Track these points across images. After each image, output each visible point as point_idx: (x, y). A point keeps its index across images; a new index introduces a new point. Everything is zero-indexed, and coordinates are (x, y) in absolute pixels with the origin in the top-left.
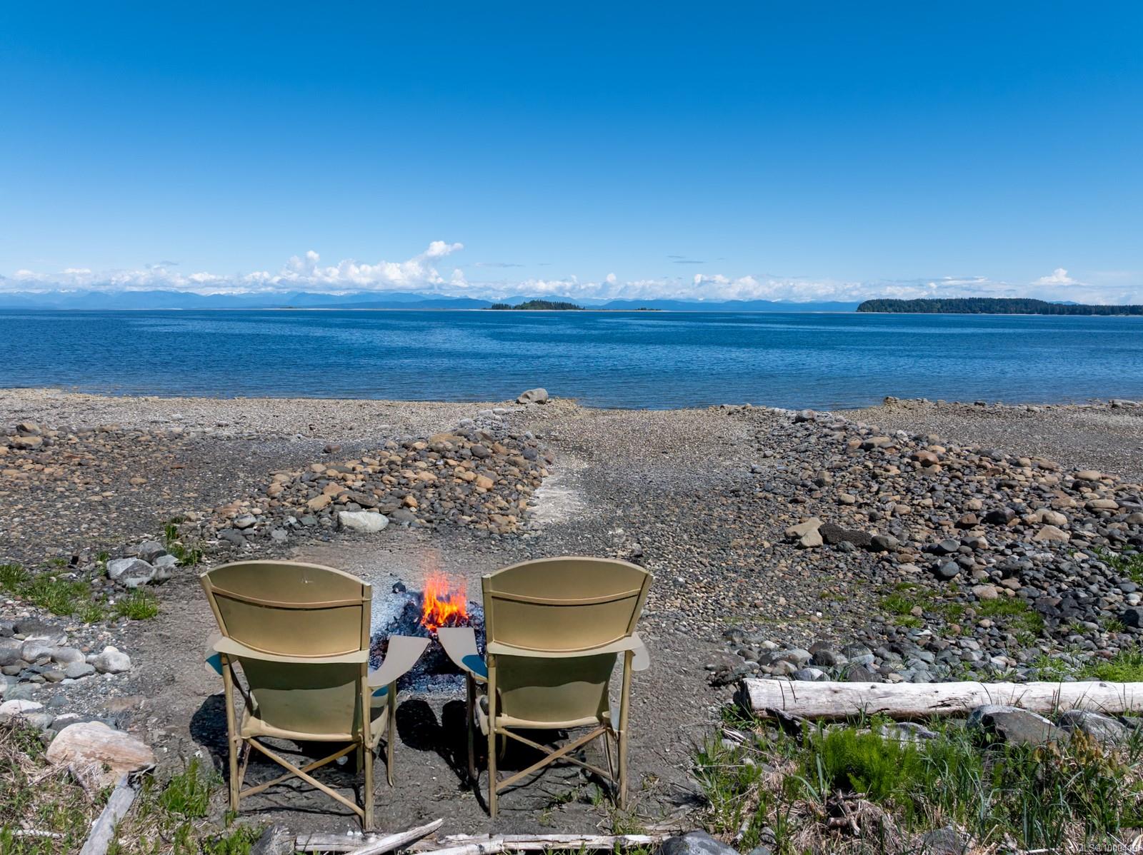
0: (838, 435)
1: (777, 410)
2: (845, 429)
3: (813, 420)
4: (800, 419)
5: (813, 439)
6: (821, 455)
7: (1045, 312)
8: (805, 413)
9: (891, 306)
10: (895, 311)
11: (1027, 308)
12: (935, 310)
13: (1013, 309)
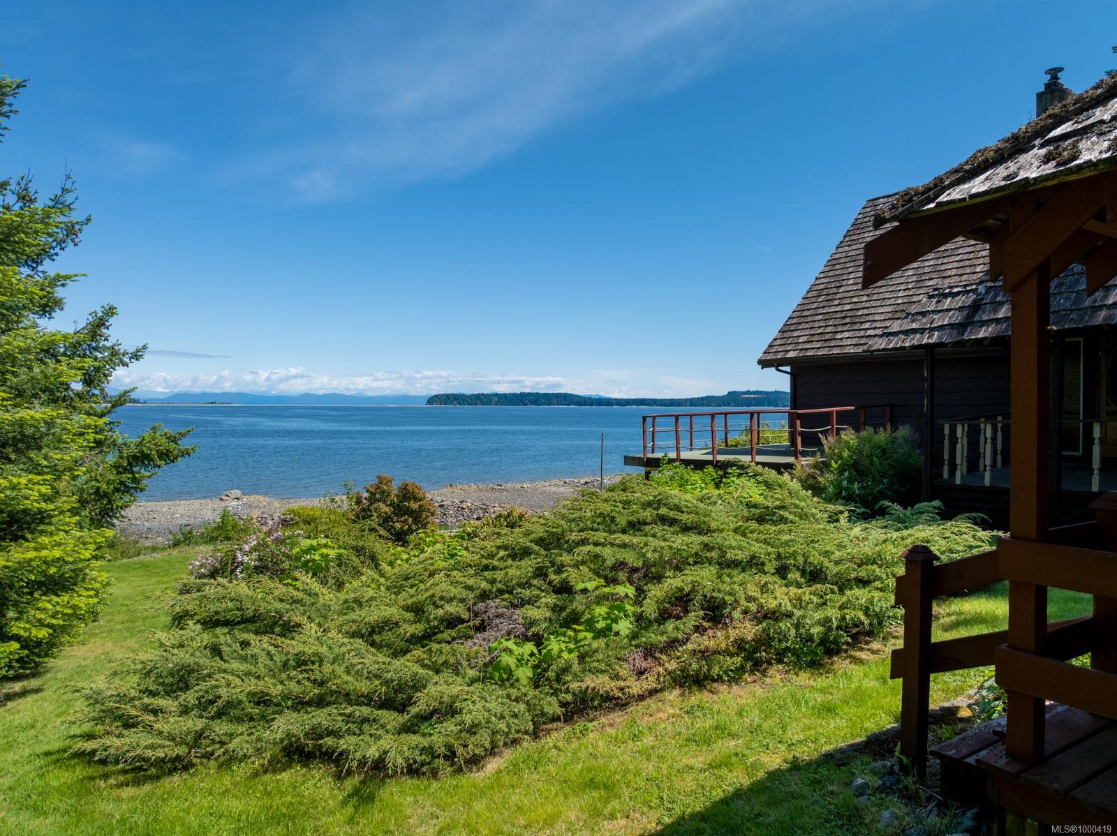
9: (455, 399)
10: (460, 404)
11: (565, 401)
12: (494, 403)
13: (555, 402)
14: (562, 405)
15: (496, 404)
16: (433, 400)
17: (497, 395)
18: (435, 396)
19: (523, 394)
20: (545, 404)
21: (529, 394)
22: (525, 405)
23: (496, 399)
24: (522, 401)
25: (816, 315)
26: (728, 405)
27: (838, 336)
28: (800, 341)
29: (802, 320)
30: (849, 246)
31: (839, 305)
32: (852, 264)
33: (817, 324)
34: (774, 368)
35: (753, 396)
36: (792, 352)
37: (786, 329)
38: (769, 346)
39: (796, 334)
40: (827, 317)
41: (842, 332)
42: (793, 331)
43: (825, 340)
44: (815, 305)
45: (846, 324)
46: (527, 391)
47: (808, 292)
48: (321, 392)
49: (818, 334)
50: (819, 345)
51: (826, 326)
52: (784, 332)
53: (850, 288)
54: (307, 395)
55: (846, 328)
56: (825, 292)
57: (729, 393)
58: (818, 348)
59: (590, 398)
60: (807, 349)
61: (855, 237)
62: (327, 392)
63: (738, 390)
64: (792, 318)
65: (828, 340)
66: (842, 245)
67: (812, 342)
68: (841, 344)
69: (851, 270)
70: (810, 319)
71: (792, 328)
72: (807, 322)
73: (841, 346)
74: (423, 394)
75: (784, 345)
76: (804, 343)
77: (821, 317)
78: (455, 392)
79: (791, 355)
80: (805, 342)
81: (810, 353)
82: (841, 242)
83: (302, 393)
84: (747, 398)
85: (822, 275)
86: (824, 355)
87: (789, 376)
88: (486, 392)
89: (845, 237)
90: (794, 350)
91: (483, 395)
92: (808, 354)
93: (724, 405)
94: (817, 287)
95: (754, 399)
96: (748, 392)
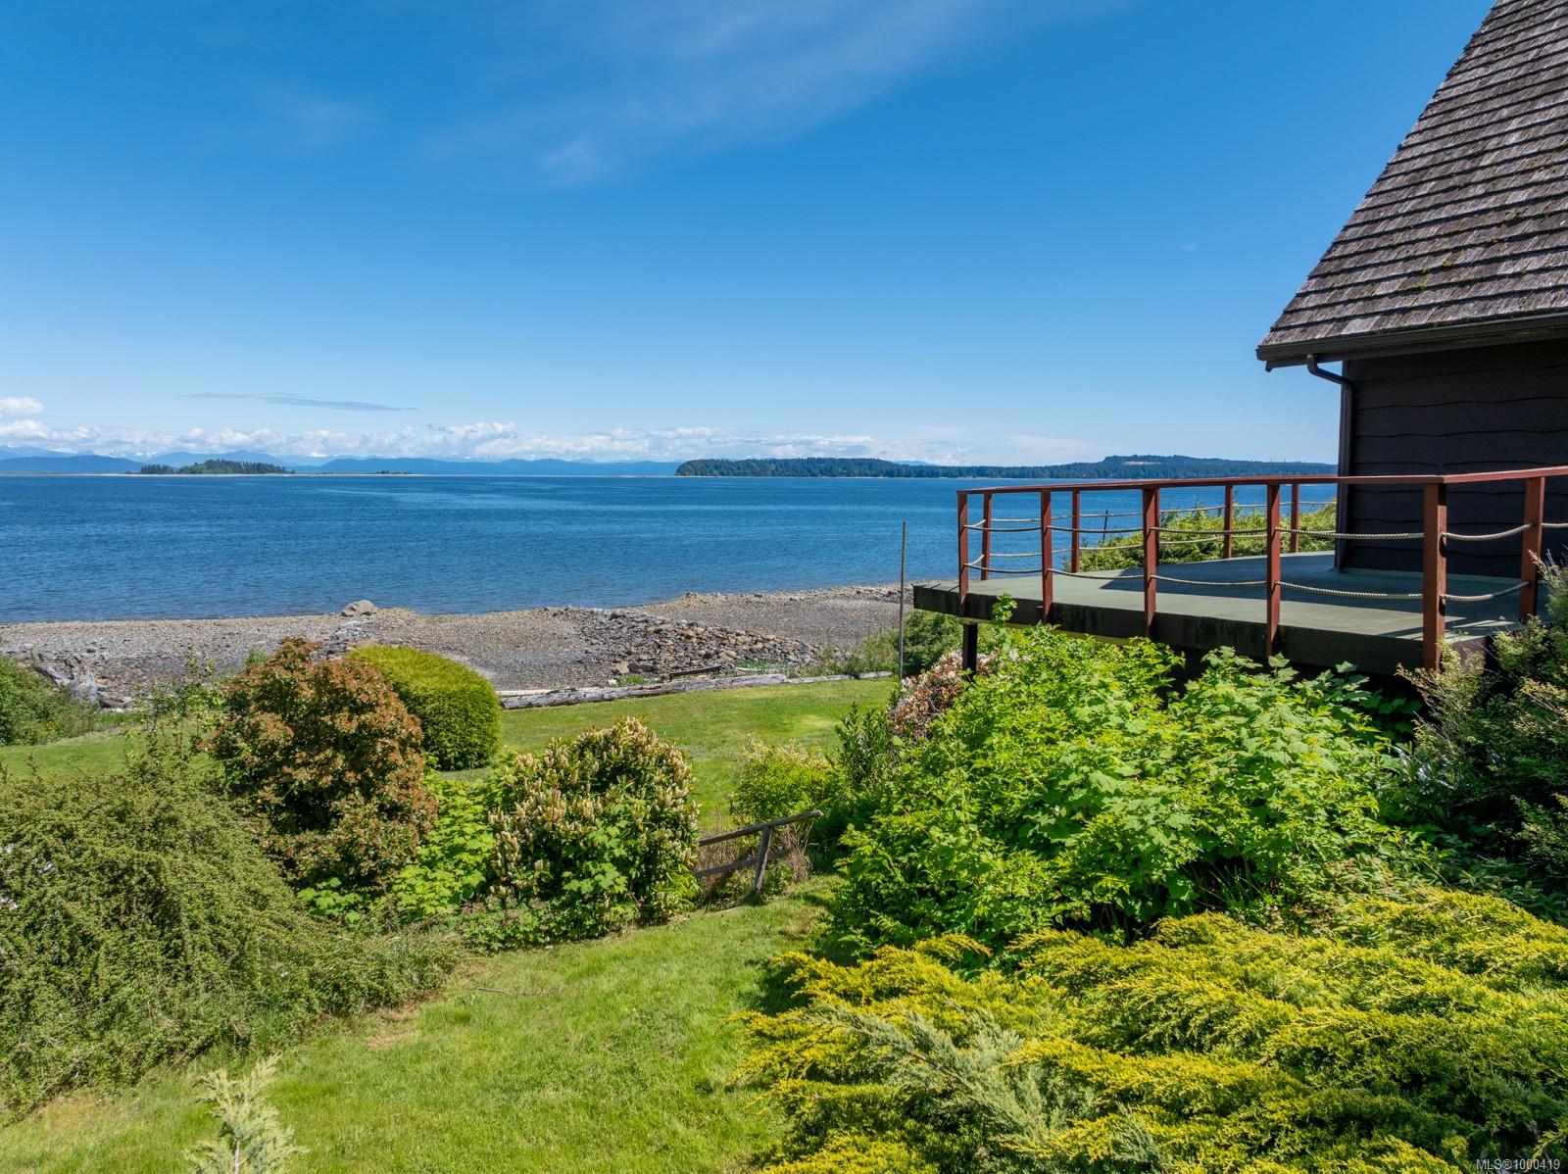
0: (642, 626)
1: (595, 610)
2: (647, 621)
3: (624, 616)
4: (614, 616)
5: (624, 630)
6: (630, 639)
7: (891, 474)
8: (618, 611)
9: (716, 468)
10: (723, 474)
11: (871, 470)
12: (770, 472)
13: (856, 471)
14: (867, 475)
15: (774, 475)
16: (685, 468)
17: (774, 461)
18: (688, 463)
19: (811, 461)
20: (842, 474)
21: (820, 460)
22: (814, 475)
23: (773, 467)
24: (809, 470)
25: (1418, 227)
26: (1106, 476)
27: (1504, 269)
28: (1379, 292)
29: (1375, 243)
30: (1485, 65)
31: (1487, 194)
32: (1507, 100)
33: (1424, 248)
34: (1305, 367)
35: (1141, 463)
36: (1358, 322)
37: (1331, 267)
38: (1286, 312)
39: (1361, 277)
40: (1453, 228)
41: (1515, 257)
42: (1350, 271)
43: (1462, 284)
44: (1409, 206)
45: (1527, 236)
46: (821, 455)
47: (1380, 180)
48: (533, 458)
49: (1435, 271)
50: (1444, 296)
51: (1457, 250)
52: (1325, 276)
53: (1514, 152)
54: (513, 461)
55: (1528, 246)
56: (1435, 173)
57: (1107, 459)
58: (1440, 305)
59: (906, 466)
60: (1405, 311)
61: (1503, 44)
62: (540, 458)
63: (1119, 455)
64: (1346, 242)
65: (1470, 282)
66: (1463, 67)
67: (1418, 290)
68: (1519, 288)
69: (1505, 113)
70: (1399, 238)
71: (1348, 264)
72: (1393, 247)
73: (1522, 293)
74: (673, 460)
75: (1332, 305)
76: (1391, 295)
77: (1433, 230)
78: (716, 458)
79: (1356, 327)
80: (1396, 293)
81: (1414, 321)
82: (1459, 63)
83: (508, 458)
84: (1133, 466)
85: (1416, 139)
86: (1464, 321)
87: (1337, 389)
88: (758, 457)
89: (1468, 49)
90: (1365, 316)
91: (754, 461)
92: (1413, 322)
93: (1100, 477)
94: (1405, 167)
95: (1143, 467)
96: (1135, 458)
